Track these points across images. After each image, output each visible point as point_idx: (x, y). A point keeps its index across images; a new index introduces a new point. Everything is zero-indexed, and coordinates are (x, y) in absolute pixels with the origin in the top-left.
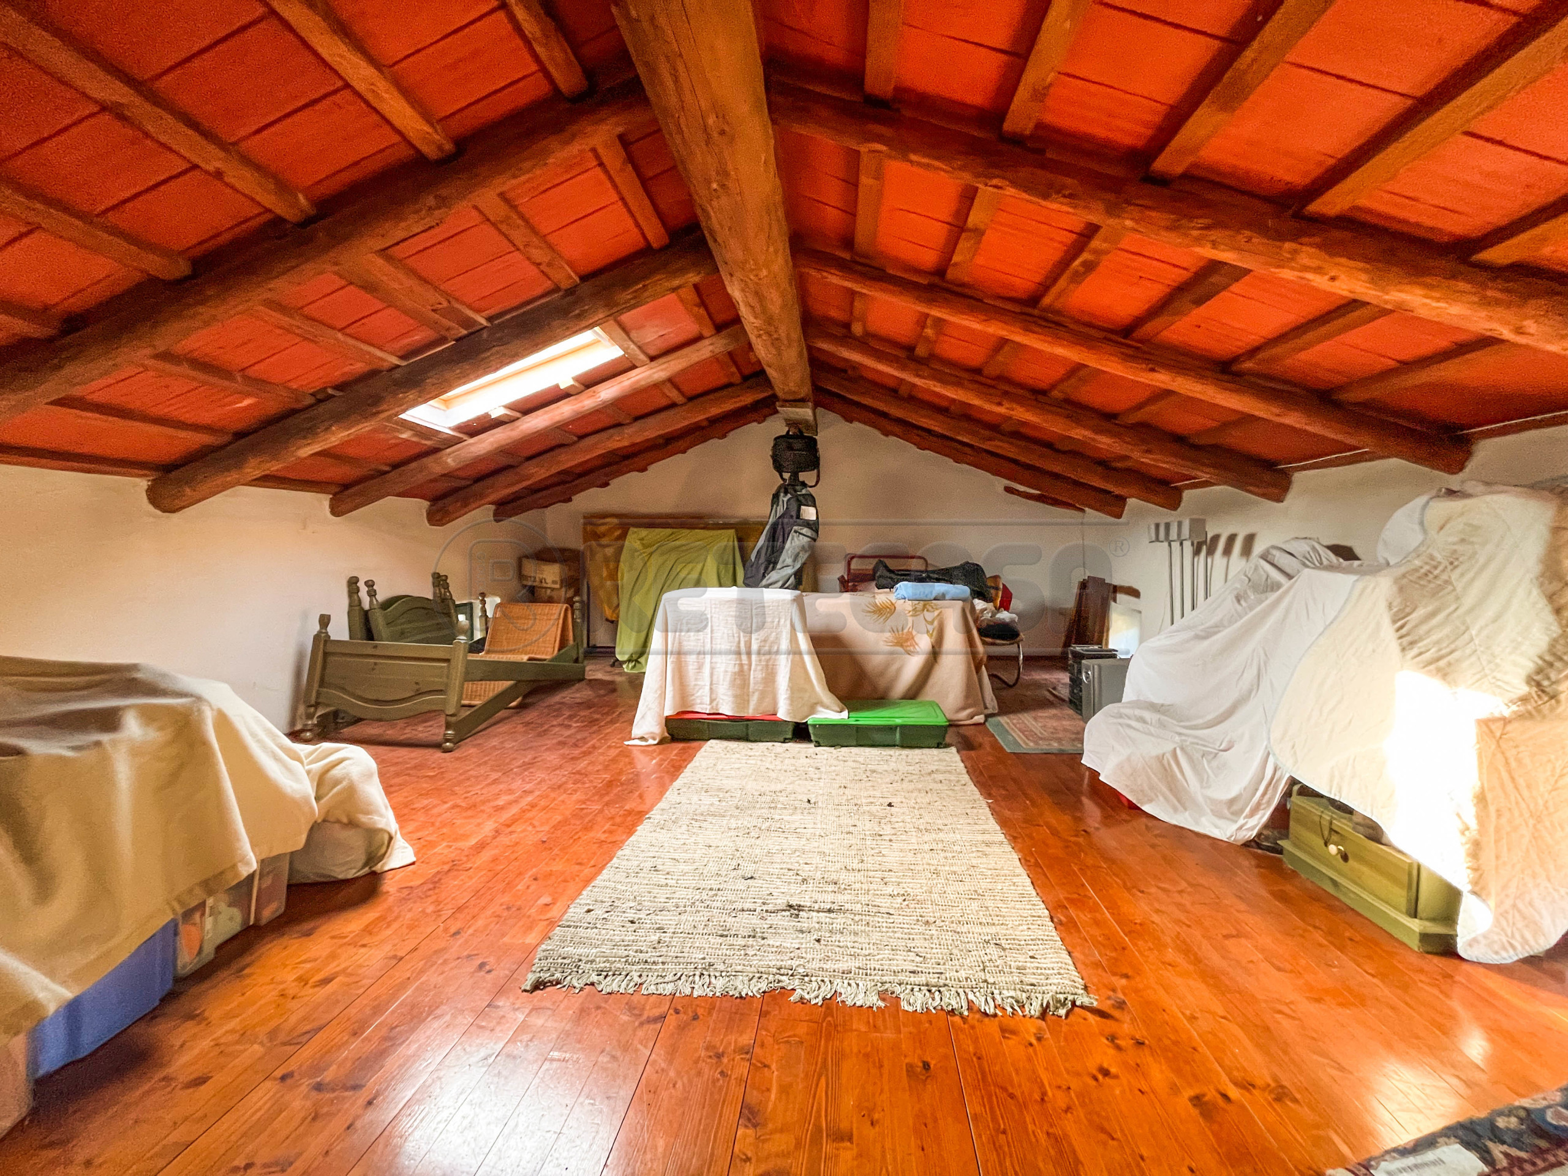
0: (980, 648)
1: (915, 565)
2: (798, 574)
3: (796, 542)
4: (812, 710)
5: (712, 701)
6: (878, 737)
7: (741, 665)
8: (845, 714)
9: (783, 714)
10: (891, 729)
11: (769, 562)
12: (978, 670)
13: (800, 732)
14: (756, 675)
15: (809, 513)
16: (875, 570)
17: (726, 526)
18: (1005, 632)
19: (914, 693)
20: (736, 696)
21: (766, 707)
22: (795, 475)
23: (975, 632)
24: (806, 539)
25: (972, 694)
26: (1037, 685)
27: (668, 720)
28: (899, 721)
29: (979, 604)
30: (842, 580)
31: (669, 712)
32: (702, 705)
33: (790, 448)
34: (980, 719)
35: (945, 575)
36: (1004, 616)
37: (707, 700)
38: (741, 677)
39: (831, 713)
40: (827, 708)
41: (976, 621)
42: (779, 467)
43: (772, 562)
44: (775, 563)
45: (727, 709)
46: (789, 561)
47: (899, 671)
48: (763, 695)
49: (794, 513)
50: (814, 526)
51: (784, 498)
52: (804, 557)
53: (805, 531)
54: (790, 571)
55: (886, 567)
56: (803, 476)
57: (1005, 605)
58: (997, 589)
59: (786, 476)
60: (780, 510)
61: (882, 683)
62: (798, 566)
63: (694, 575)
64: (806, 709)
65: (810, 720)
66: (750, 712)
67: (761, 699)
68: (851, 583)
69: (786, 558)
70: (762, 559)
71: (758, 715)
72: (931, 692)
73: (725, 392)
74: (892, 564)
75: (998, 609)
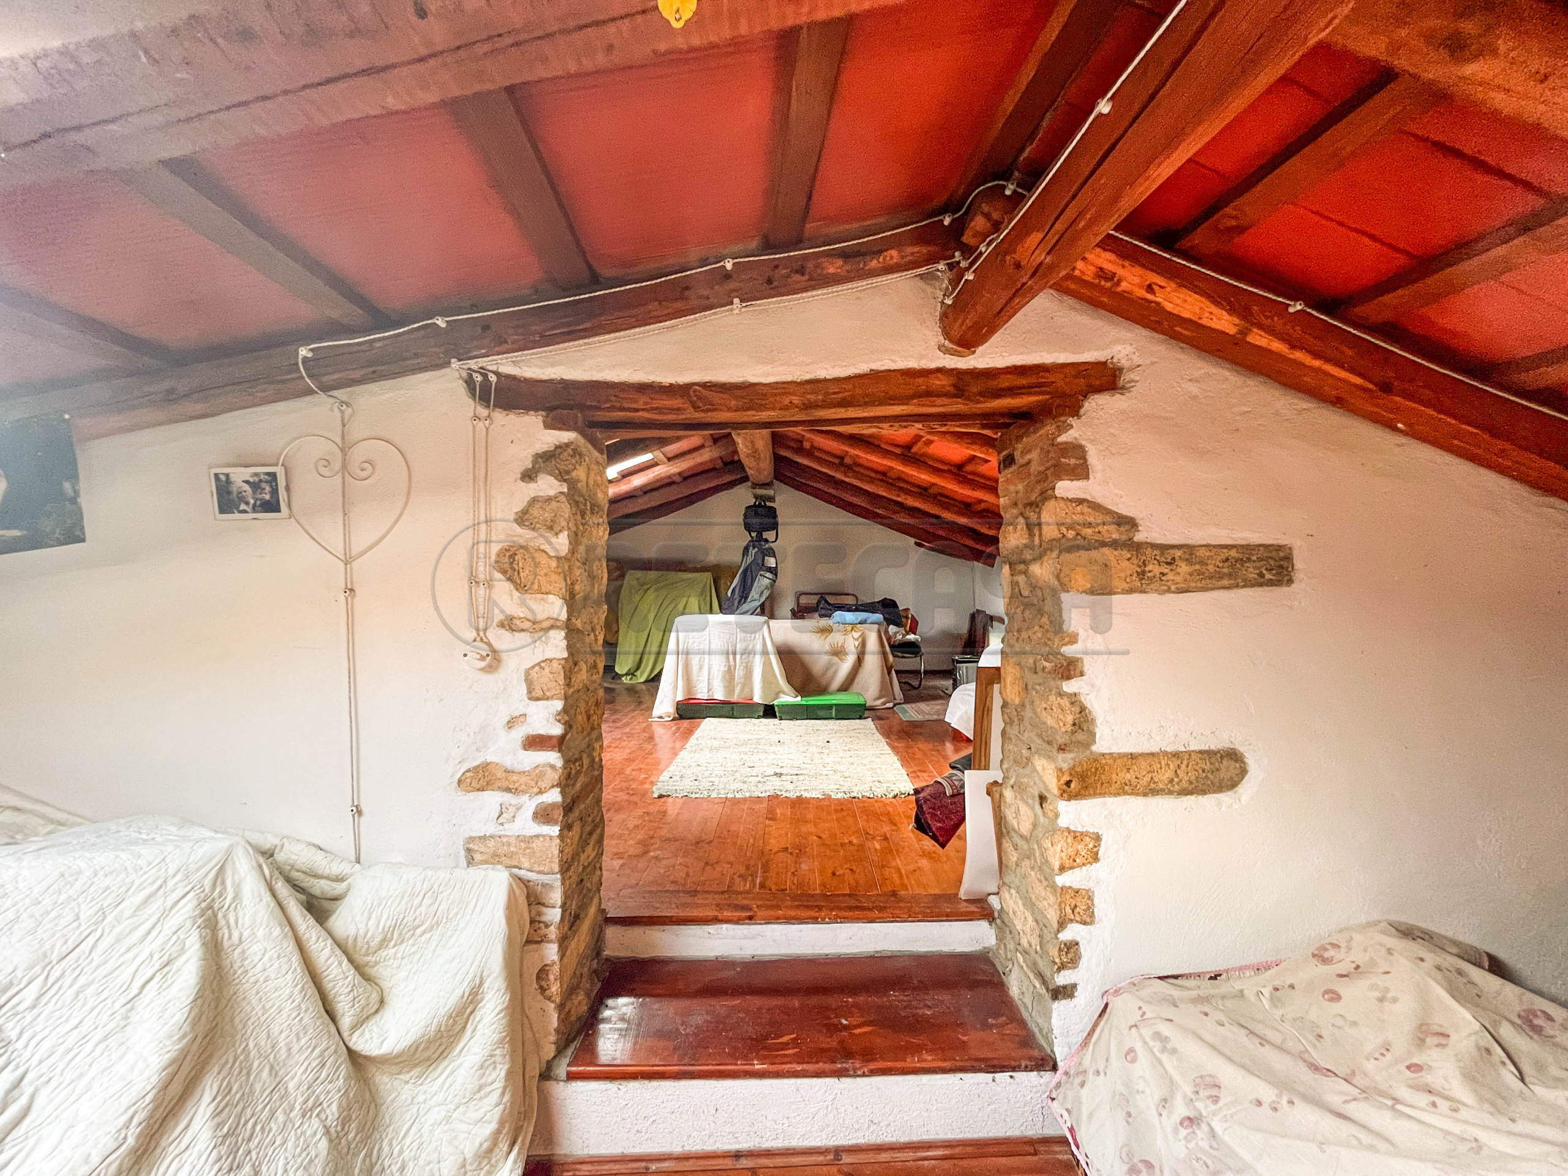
0: (891, 658)
1: (850, 600)
2: (762, 606)
3: (763, 582)
4: (777, 696)
5: (709, 690)
6: (821, 713)
7: (729, 666)
8: (799, 698)
9: (757, 698)
10: (830, 707)
11: (741, 597)
12: (889, 673)
13: (769, 712)
14: (739, 673)
15: (771, 562)
16: (819, 602)
17: (704, 569)
18: (911, 648)
19: (845, 687)
20: (725, 687)
21: (746, 694)
22: (760, 534)
23: (888, 649)
24: (768, 581)
25: (885, 690)
26: (936, 688)
27: (678, 703)
28: (834, 702)
29: (892, 629)
30: (792, 611)
31: (680, 698)
32: (702, 694)
33: (757, 514)
34: (890, 705)
35: (870, 608)
36: (911, 637)
37: (706, 690)
38: (730, 673)
39: (789, 698)
40: (785, 694)
41: (889, 640)
42: (748, 527)
43: (744, 597)
44: (746, 598)
45: (719, 696)
46: (757, 597)
47: (835, 673)
48: (744, 686)
49: (760, 562)
50: (774, 571)
51: (753, 552)
52: (766, 594)
53: (768, 575)
54: (757, 604)
55: (826, 601)
56: (765, 535)
57: (913, 630)
58: (907, 617)
59: (754, 534)
60: (749, 559)
61: (824, 682)
62: (763, 599)
63: (681, 607)
64: (772, 696)
65: (776, 703)
66: (735, 698)
67: (742, 690)
68: (799, 613)
69: (754, 594)
70: (737, 595)
71: (740, 701)
72: (856, 686)
73: (710, 474)
74: (831, 600)
75: (908, 633)
